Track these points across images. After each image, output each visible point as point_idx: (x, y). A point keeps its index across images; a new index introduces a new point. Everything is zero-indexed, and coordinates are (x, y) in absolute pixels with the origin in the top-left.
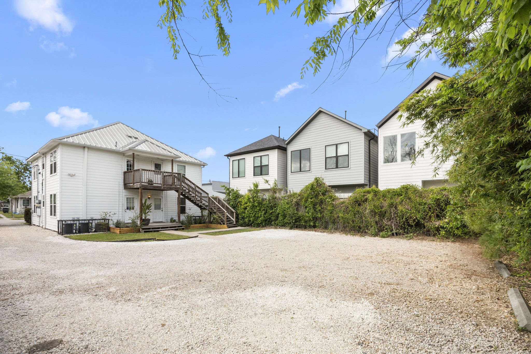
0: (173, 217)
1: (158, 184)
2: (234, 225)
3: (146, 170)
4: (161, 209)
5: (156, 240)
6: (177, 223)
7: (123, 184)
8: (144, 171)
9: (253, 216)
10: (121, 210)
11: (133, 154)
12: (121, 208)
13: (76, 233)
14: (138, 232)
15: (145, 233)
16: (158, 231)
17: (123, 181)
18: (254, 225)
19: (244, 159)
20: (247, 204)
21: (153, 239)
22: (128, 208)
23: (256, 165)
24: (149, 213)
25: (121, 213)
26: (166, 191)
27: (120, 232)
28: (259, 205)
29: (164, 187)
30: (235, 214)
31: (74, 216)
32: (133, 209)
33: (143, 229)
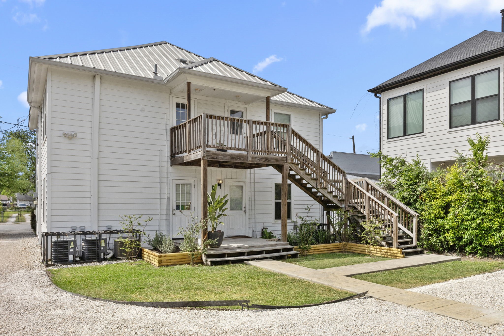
0: (266, 226)
1: (240, 150)
2: (415, 247)
3: (215, 117)
4: (244, 209)
5: (248, 307)
6: (279, 240)
7: (169, 155)
8: (210, 120)
9: (474, 225)
10: (165, 212)
11: (189, 84)
12: (165, 207)
13: (75, 262)
14: (198, 263)
15: (214, 267)
16: (241, 261)
17: (169, 150)
18: (473, 249)
19: (422, 90)
20: (451, 193)
21: (240, 302)
22: (178, 207)
23: (454, 102)
24: (222, 219)
25: (164, 217)
26: (252, 170)
27: (160, 262)
28: (495, 196)
29: (253, 158)
30: (415, 220)
31: (74, 224)
32: (189, 209)
33: (209, 256)
